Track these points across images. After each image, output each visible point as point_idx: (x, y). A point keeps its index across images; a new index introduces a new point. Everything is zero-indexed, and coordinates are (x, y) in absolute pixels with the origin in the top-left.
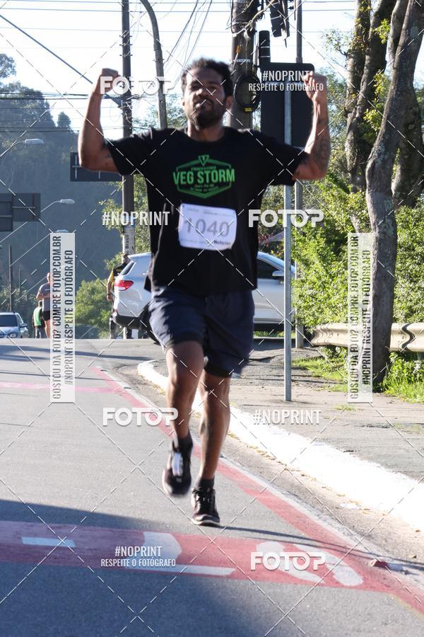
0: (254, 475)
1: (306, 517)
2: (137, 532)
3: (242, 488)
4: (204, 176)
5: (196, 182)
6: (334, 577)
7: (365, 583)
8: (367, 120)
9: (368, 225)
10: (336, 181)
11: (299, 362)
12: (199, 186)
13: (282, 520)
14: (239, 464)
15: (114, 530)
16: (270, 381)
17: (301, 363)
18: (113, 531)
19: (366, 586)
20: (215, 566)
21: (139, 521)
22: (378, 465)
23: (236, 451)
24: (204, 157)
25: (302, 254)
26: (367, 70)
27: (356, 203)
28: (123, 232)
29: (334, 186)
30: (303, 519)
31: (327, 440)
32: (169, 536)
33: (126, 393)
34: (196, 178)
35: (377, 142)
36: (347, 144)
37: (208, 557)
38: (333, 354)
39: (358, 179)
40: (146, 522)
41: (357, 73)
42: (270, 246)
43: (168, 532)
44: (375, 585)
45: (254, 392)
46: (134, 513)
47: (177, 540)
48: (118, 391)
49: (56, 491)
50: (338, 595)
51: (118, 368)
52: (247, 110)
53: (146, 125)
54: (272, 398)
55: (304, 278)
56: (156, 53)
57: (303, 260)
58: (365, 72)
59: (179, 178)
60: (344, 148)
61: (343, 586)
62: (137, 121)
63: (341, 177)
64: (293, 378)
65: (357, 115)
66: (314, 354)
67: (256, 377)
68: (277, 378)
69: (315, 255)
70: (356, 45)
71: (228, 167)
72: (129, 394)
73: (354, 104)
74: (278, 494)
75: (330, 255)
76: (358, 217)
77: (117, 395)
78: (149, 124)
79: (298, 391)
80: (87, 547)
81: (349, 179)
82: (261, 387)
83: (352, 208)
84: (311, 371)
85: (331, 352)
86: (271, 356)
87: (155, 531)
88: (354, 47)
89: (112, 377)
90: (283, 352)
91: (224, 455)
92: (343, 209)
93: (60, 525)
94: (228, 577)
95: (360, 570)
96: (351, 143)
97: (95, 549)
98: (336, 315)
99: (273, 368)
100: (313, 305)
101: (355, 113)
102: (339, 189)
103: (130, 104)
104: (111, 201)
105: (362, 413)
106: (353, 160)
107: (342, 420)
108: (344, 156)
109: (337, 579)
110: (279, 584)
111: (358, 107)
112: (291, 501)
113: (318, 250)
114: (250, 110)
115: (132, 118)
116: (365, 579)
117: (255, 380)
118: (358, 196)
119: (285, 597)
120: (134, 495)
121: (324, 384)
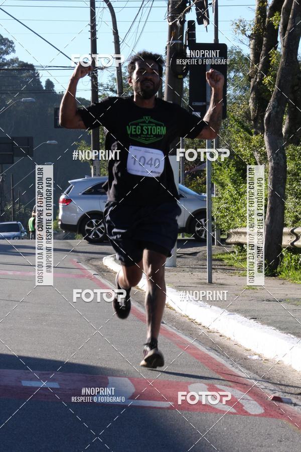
0: (186, 336)
1: (223, 365)
2: (103, 377)
3: (177, 345)
4: (148, 130)
5: (142, 133)
6: (244, 408)
7: (265, 412)
8: (265, 83)
9: (266, 158)
10: (243, 127)
11: (217, 255)
12: (144, 136)
13: (206, 367)
14: (175, 328)
15: (87, 375)
16: (197, 269)
17: (219, 256)
18: (86, 377)
19: (266, 414)
20: (159, 401)
21: (105, 369)
22: (274, 328)
23: (174, 319)
24: (147, 118)
25: (219, 179)
26: (265, 48)
27: (257, 142)
28: (92, 164)
29: (242, 130)
30: (221, 367)
31: (238, 311)
32: (127, 379)
33: (95, 278)
34: (142, 130)
35: (272, 99)
36: (250, 101)
37: (154, 395)
38: (242, 250)
39: (259, 125)
40: (110, 369)
41: (257, 50)
42: (196, 174)
43: (125, 377)
44: (272, 413)
45: (186, 277)
46: (101, 363)
47: (132, 382)
48: (90, 277)
49: (46, 347)
50: (247, 421)
51: (89, 260)
52: (179, 77)
53: (108, 88)
54: (198, 281)
55: (220, 196)
56: (115, 37)
57: (219, 183)
58: (263, 49)
59: (131, 130)
60: (249, 103)
61: (250, 414)
62: (102, 85)
63: (247, 124)
64: (213, 267)
65: (258, 80)
66: (228, 250)
67: (187, 266)
68: (202, 267)
69: (228, 180)
70: (257, 30)
71: (162, 126)
72: (97, 279)
73: (256, 72)
74: (203, 349)
75: (239, 180)
76: (259, 152)
77: (89, 279)
78: (110, 87)
79: (217, 276)
80: (68, 388)
81: (252, 125)
82: (190, 273)
83: (254, 146)
84: (226, 261)
85: (240, 248)
86: (198, 251)
87: (116, 376)
88: (255, 31)
89: (85, 267)
90: (206, 248)
91: (164, 322)
92: (248, 147)
93: (49, 372)
94: (168, 408)
95: (262, 403)
96: (254, 99)
97: (74, 389)
98: (244, 222)
99: (199, 259)
100: (227, 215)
101: (256, 79)
102: (245, 133)
103: (96, 73)
104: (83, 142)
105: (263, 291)
106: (255, 112)
107: (248, 296)
108: (249, 109)
109: (245, 409)
110: (205, 413)
111: (258, 74)
112: (212, 354)
113: (231, 176)
114: (182, 77)
115: (98, 83)
116: (265, 409)
117: (186, 269)
118: (259, 137)
119: (209, 423)
120: (101, 350)
121: (235, 271)
